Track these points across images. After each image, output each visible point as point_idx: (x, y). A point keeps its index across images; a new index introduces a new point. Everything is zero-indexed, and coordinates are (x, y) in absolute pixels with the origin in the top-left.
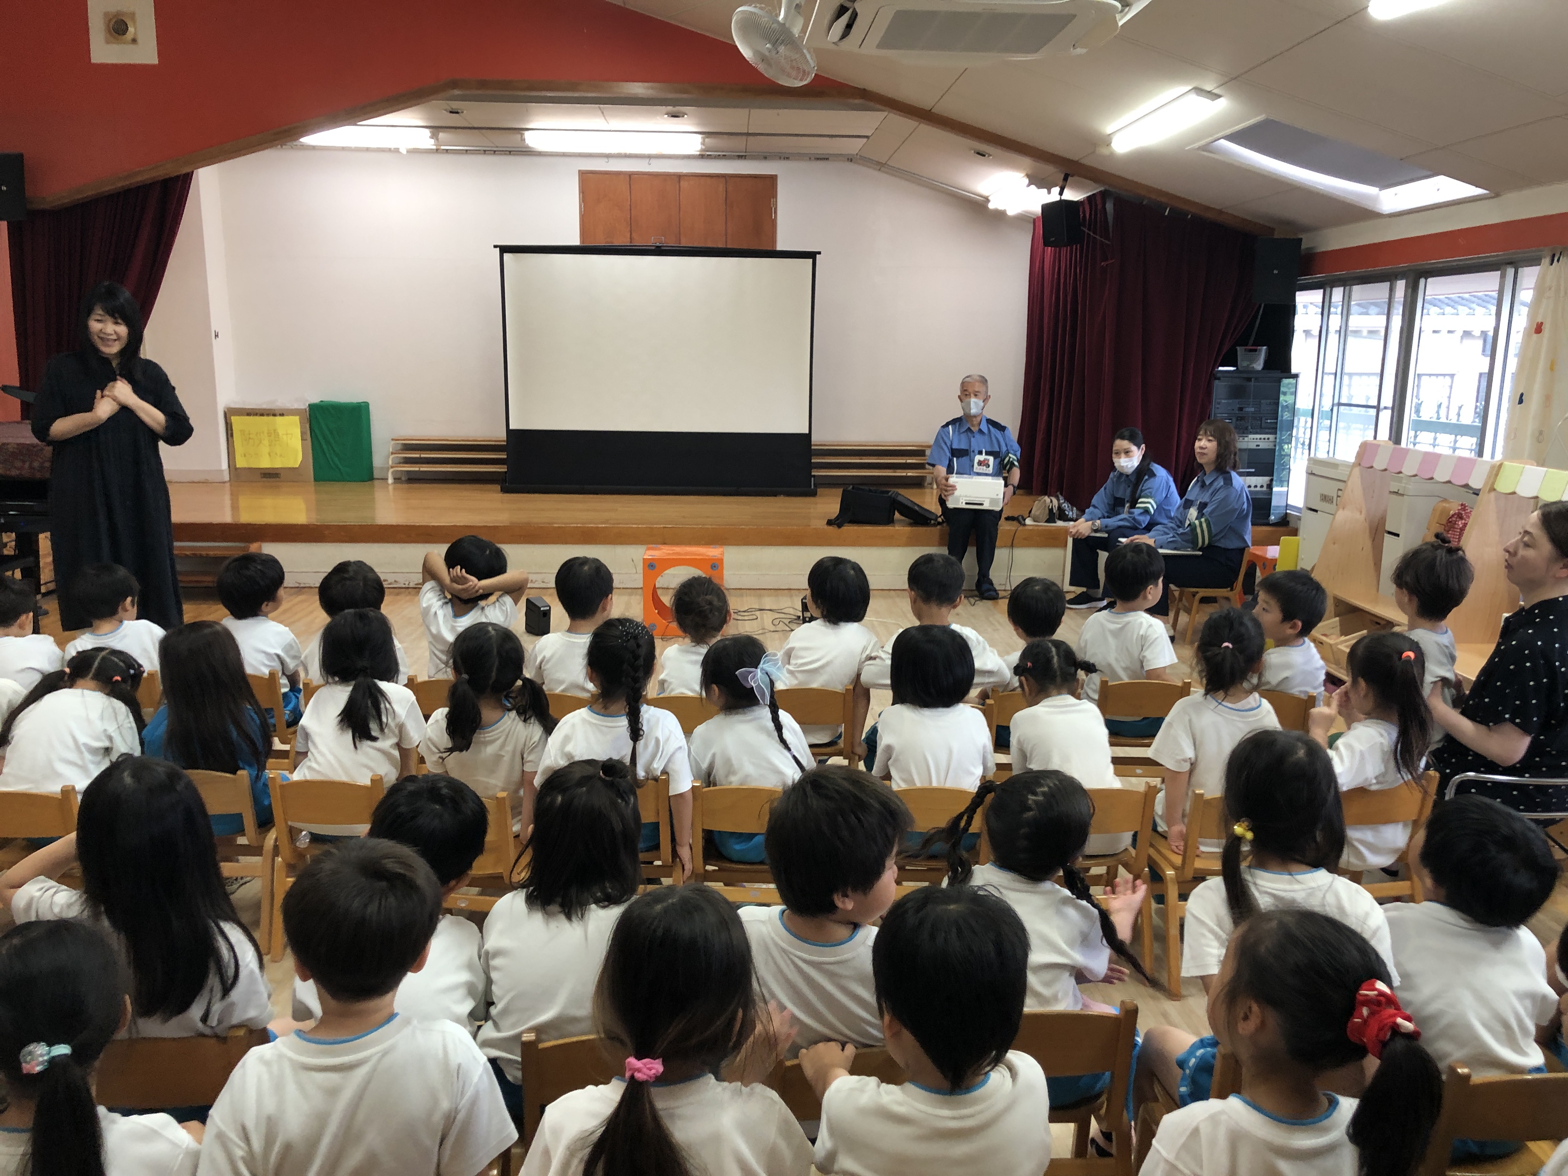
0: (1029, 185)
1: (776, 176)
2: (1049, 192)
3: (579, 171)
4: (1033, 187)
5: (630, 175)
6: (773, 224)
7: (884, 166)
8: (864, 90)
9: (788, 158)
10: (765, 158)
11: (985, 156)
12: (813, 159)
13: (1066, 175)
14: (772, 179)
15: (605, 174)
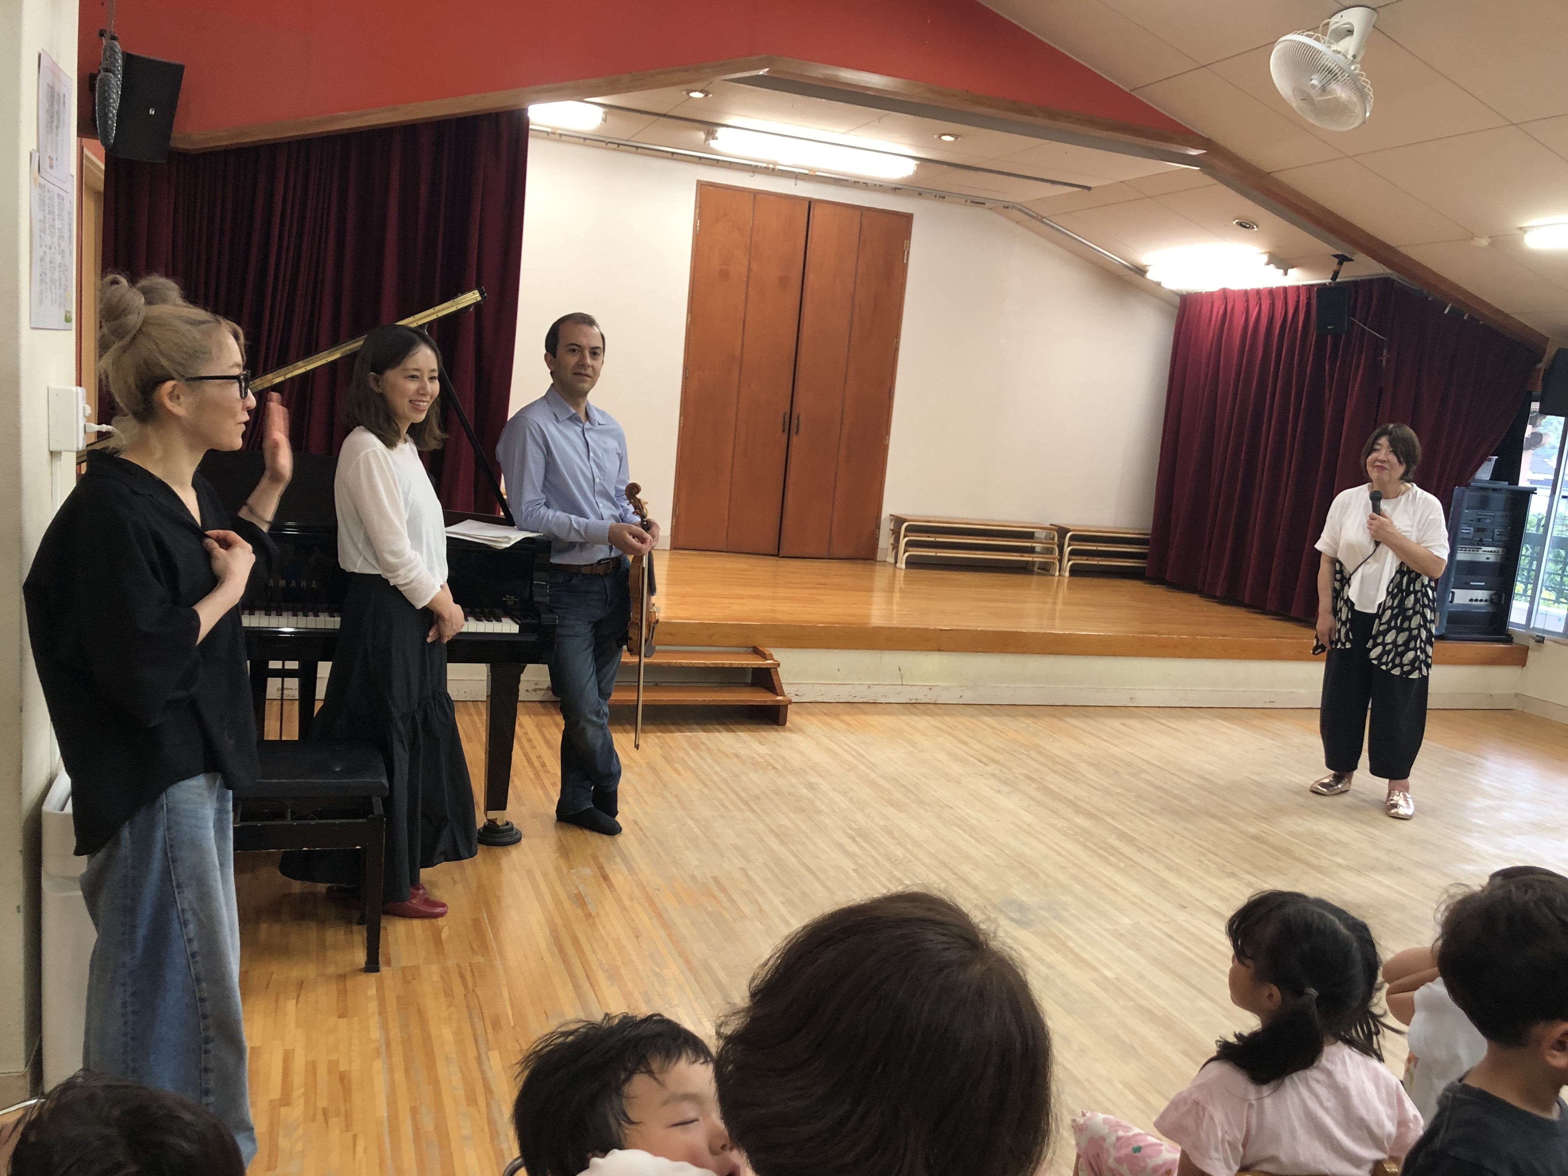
0: (1268, 264)
1: (913, 215)
2: (1286, 274)
3: (698, 181)
4: (1272, 266)
5: (756, 194)
6: (905, 267)
7: (1040, 219)
8: (1209, 140)
9: (944, 197)
10: (920, 194)
11: (1248, 228)
12: (969, 202)
13: (1342, 259)
14: (907, 218)
15: (726, 188)
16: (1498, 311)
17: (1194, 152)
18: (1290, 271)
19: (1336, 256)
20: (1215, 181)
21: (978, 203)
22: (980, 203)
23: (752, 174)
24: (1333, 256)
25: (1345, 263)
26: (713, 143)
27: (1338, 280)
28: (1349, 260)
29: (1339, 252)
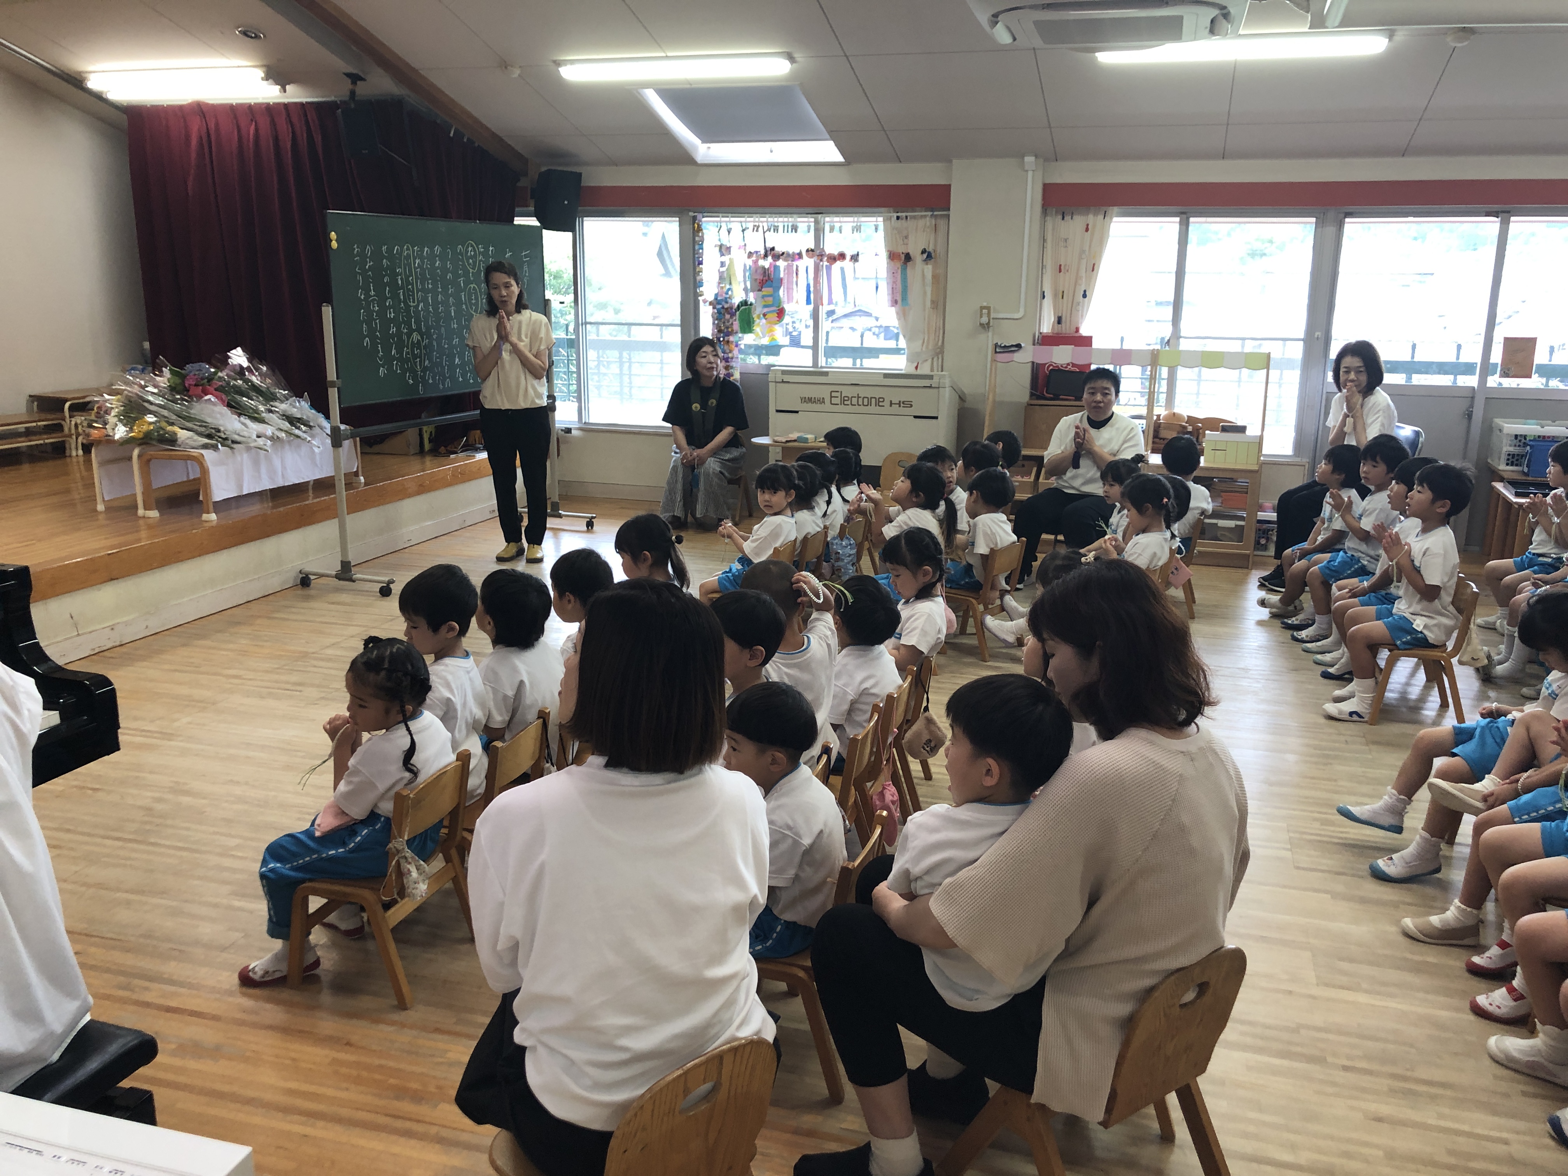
0: (267, 78)
2: (282, 90)
4: (267, 81)
11: (251, 37)
18: (288, 87)
19: (348, 75)
24: (345, 74)
25: (360, 83)
27: (355, 100)
28: (362, 79)
29: (355, 71)
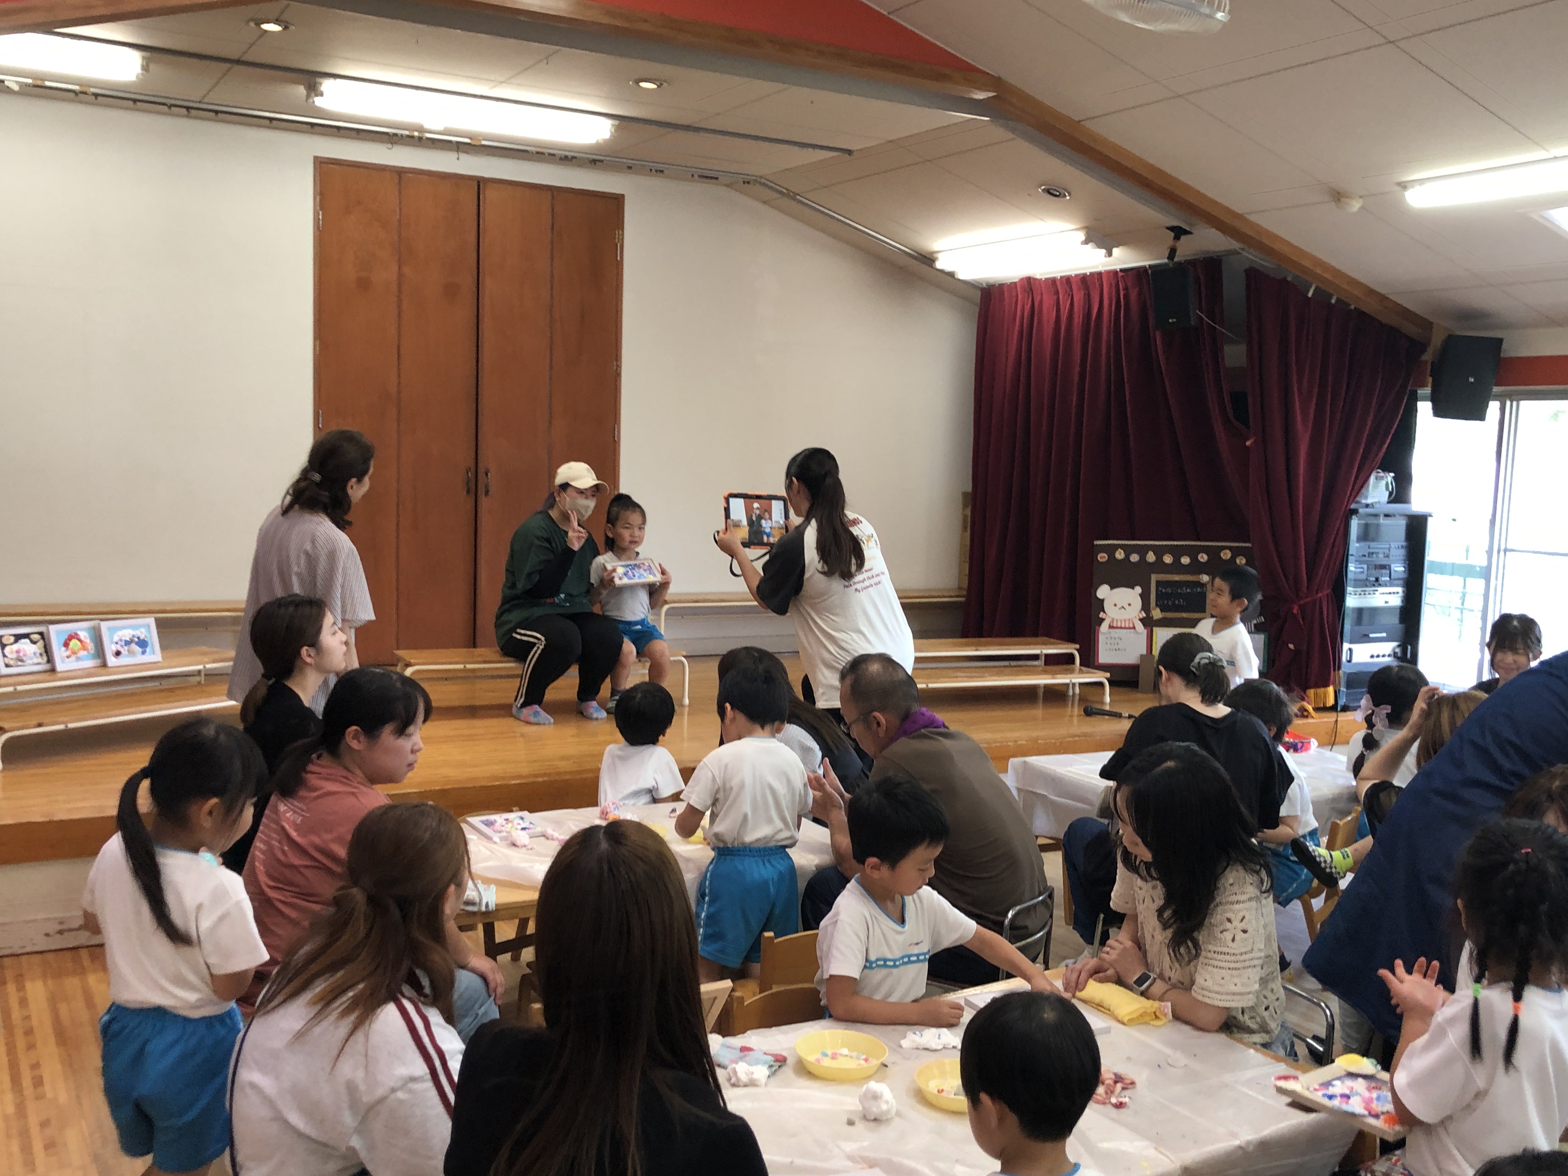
0: (1086, 242)
1: (623, 196)
2: (1110, 254)
3: (316, 158)
4: (1091, 245)
5: (400, 173)
7: (791, 195)
8: (999, 79)
9: (662, 171)
10: (630, 168)
11: (1058, 196)
12: (696, 176)
13: (1178, 232)
14: (617, 201)
15: (359, 167)
16: (1371, 292)
17: (980, 95)
18: (1114, 251)
19: (1171, 229)
20: (1010, 135)
21: (708, 178)
22: (711, 178)
23: (390, 146)
24: (1168, 228)
25: (1183, 238)
26: (318, 101)
27: (1176, 259)
28: (1186, 232)
29: (1175, 223)
